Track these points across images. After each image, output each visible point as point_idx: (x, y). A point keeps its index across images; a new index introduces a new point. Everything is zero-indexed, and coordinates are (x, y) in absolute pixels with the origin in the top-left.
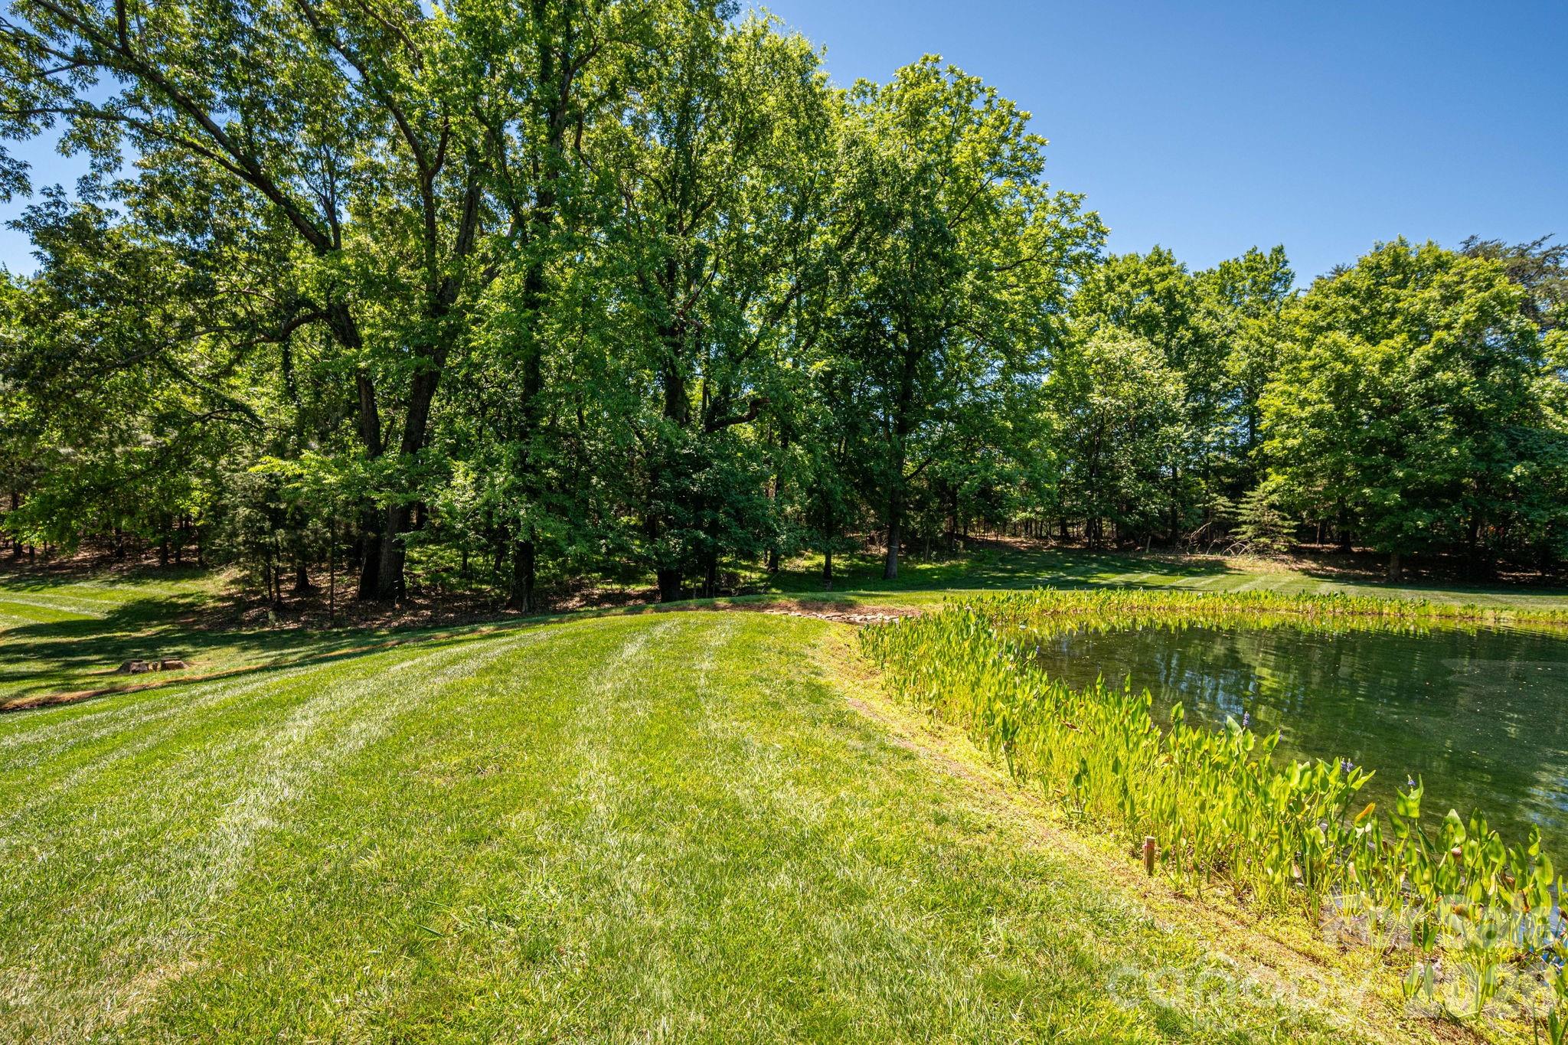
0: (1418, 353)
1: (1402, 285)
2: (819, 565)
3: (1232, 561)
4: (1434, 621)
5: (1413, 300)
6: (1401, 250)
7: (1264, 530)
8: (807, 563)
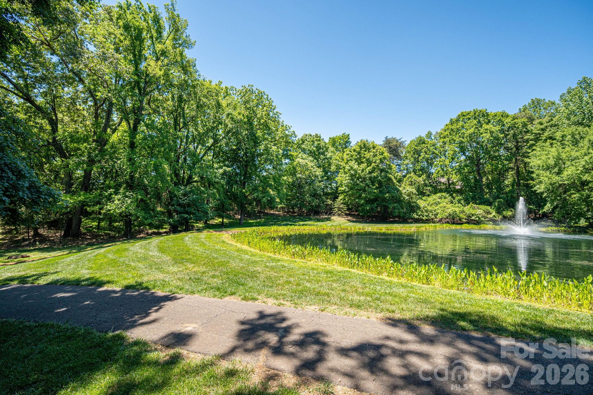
0: (369, 168)
1: (365, 151)
2: (220, 222)
3: (333, 218)
4: (357, 230)
5: (368, 155)
6: (366, 143)
7: (339, 209)
8: (216, 221)
